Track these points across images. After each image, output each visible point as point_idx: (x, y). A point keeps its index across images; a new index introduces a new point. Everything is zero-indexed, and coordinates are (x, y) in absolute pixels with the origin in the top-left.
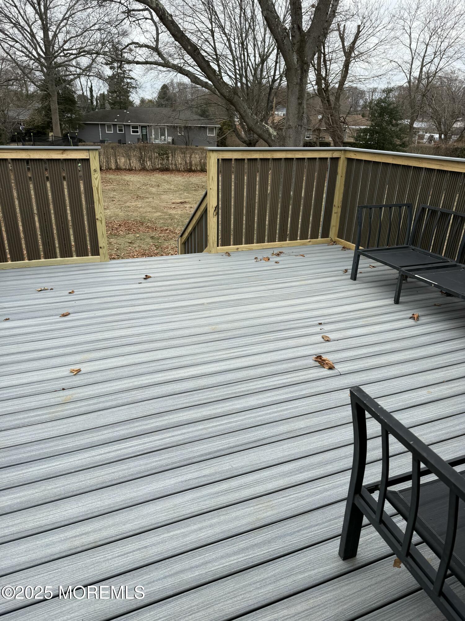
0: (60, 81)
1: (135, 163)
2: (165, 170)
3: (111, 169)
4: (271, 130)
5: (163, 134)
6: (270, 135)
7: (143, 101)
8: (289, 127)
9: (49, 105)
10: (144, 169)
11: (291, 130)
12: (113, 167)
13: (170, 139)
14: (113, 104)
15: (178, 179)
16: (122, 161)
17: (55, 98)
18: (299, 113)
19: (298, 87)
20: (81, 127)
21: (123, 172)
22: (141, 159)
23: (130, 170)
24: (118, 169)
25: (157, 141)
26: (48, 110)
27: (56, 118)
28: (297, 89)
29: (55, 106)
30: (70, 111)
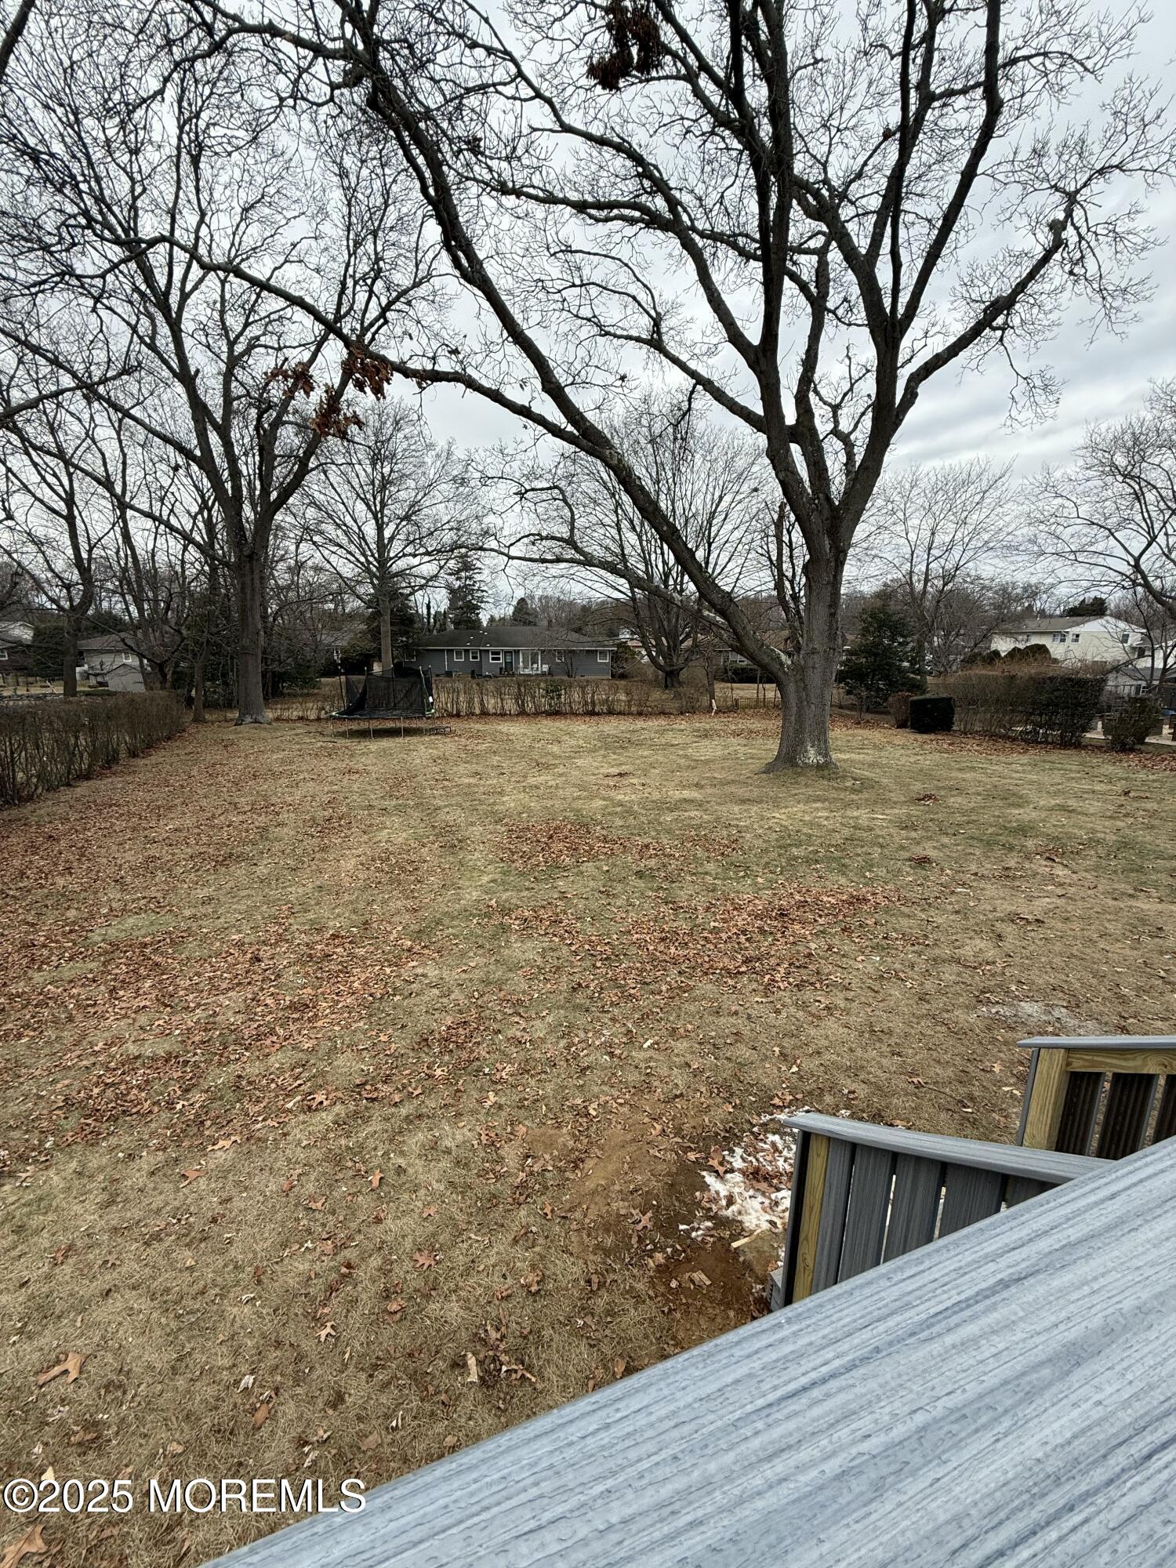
0: (395, 595)
1: (510, 705)
2: (555, 713)
3: (473, 714)
4: (783, 657)
5: (534, 662)
6: (782, 664)
7: (492, 619)
8: (814, 652)
9: (378, 627)
10: (522, 713)
11: (815, 657)
12: (477, 711)
13: (545, 668)
14: (456, 623)
15: (583, 729)
16: (491, 703)
17: (387, 618)
18: (830, 628)
19: (829, 588)
20: (419, 654)
21: (492, 718)
22: (519, 697)
23: (503, 715)
24: (485, 714)
25: (527, 671)
26: (375, 634)
27: (386, 643)
28: (827, 592)
29: (386, 628)
30: (406, 633)
